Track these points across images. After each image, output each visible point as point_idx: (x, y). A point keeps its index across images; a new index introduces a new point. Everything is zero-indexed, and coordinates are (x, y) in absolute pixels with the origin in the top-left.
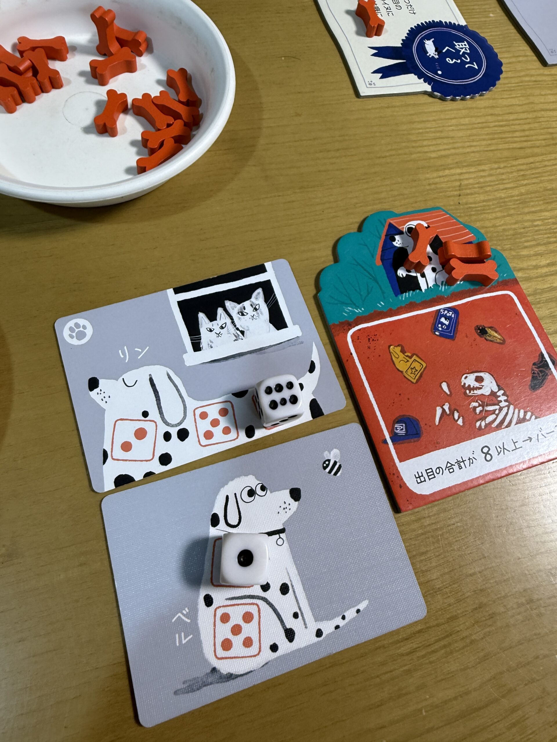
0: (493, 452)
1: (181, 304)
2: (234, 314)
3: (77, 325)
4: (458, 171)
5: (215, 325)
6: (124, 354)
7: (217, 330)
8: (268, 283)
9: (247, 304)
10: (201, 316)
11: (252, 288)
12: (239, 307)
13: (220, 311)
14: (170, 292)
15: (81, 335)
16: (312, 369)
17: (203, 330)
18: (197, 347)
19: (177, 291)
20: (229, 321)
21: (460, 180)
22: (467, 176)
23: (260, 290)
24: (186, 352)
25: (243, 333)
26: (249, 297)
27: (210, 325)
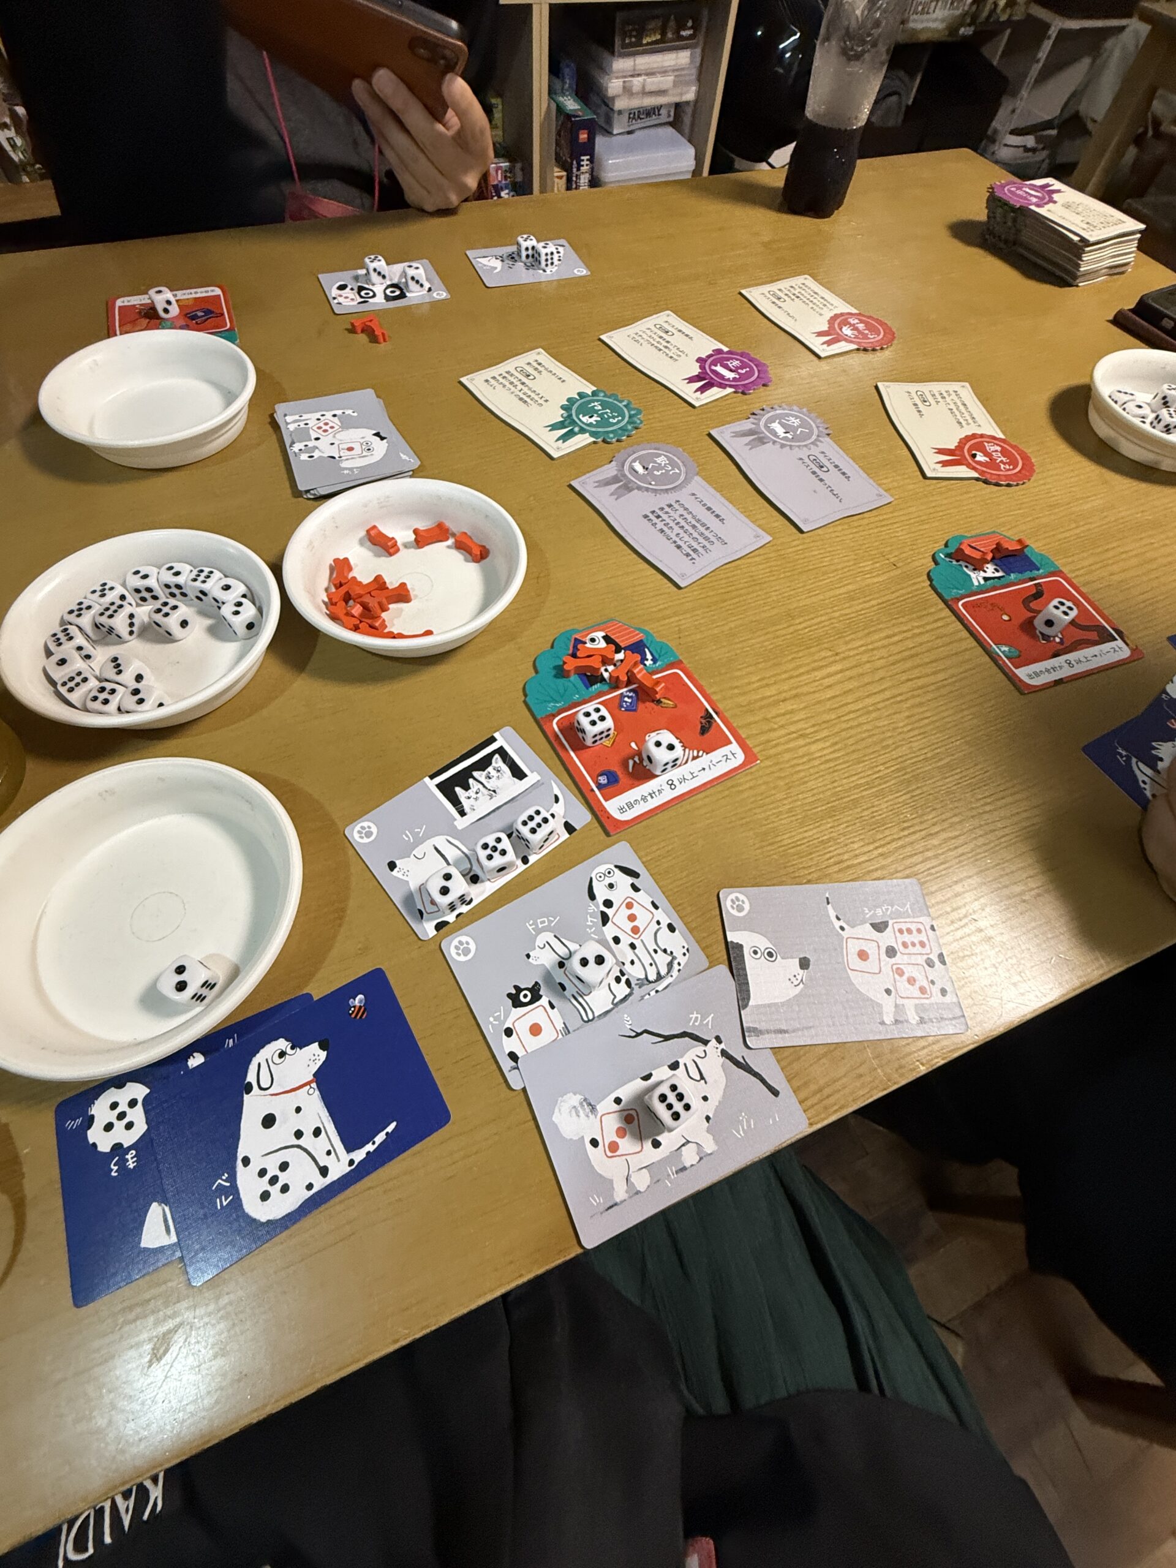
0: (676, 782)
1: (438, 786)
2: (483, 779)
3: (363, 828)
4: (677, 618)
5: (471, 793)
6: (408, 837)
7: (474, 796)
8: (501, 748)
9: (490, 769)
10: (458, 790)
11: (490, 757)
12: (484, 773)
13: (471, 781)
14: (427, 779)
15: (369, 834)
16: (557, 800)
17: (462, 799)
18: (462, 813)
19: (432, 777)
20: (480, 786)
21: (679, 625)
22: (683, 622)
23: (497, 756)
24: (455, 820)
25: (494, 791)
26: (490, 764)
27: (467, 794)
